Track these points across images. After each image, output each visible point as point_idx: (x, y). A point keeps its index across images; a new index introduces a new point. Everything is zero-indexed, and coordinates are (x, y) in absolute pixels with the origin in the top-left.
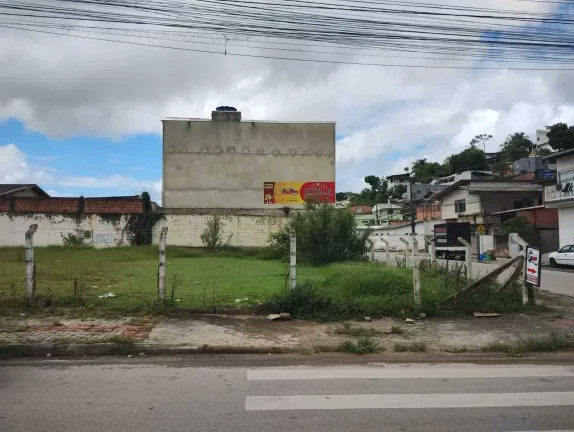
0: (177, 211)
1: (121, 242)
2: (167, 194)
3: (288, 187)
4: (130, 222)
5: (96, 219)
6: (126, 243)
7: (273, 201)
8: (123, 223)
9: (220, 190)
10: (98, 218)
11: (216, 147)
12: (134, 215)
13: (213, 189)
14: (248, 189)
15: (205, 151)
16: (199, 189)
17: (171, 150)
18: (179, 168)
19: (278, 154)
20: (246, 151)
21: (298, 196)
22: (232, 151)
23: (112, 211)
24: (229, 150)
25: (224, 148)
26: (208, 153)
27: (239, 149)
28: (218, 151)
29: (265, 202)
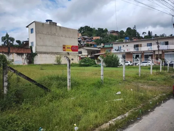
0: (41, 53)
1: (24, 63)
2: (37, 47)
3: (68, 47)
4: (27, 56)
5: (15, 55)
6: (26, 63)
7: (65, 50)
8: (25, 56)
9: (52, 46)
10: (16, 55)
11: (51, 33)
12: (28, 54)
13: (50, 46)
14: (59, 47)
15: (48, 34)
16: (46, 46)
17: (38, 32)
18: (40, 38)
19: (66, 37)
20: (58, 35)
21: (70, 49)
22: (55, 35)
23: (20, 52)
24: (54, 34)
25: (53, 34)
26: (49, 35)
27: (57, 35)
28: (51, 34)
29: (63, 51)
